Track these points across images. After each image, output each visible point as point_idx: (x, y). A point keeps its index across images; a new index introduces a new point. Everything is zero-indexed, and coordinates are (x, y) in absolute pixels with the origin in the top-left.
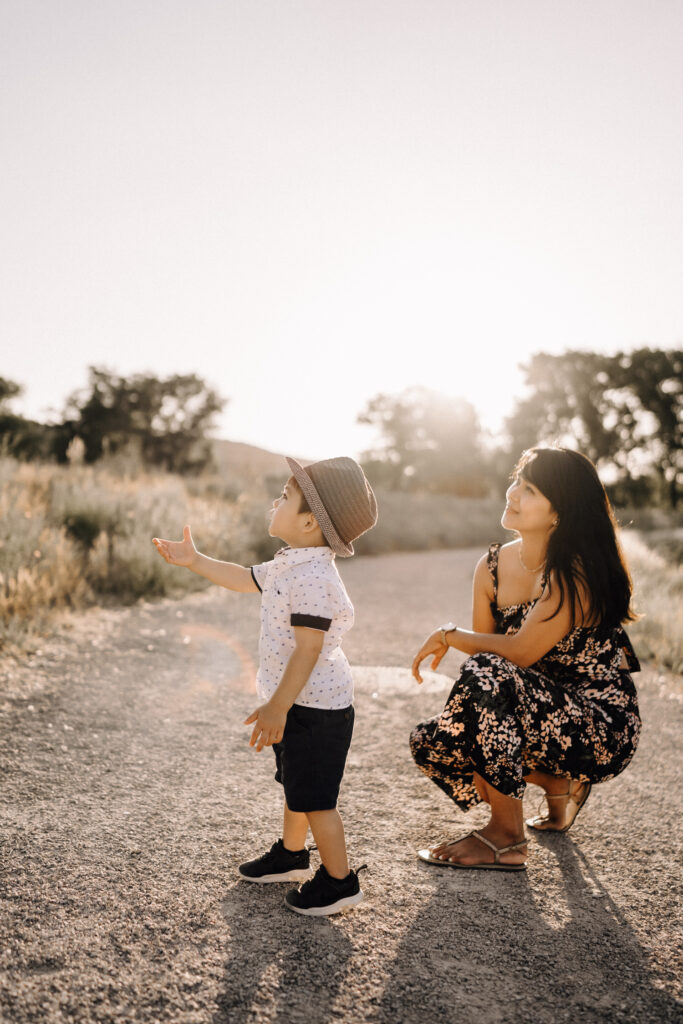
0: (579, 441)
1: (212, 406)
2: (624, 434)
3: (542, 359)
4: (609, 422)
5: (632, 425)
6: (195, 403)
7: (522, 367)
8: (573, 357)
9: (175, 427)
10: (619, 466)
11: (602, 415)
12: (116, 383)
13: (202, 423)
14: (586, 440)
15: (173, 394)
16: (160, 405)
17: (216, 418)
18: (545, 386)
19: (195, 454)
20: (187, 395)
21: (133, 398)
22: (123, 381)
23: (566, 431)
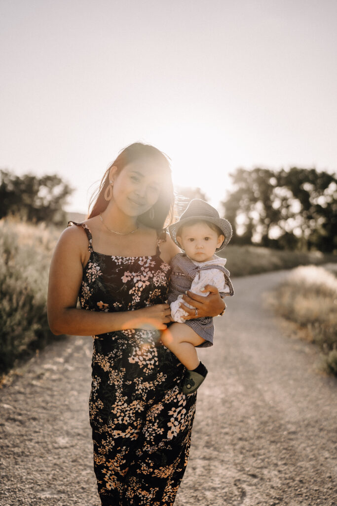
0: (260, 215)
1: (66, 192)
2: (284, 212)
3: (241, 172)
4: (276, 205)
5: (288, 207)
6: (58, 190)
7: (231, 175)
8: (258, 170)
9: (46, 203)
10: (281, 228)
11: (273, 202)
12: (13, 179)
13: (61, 201)
14: (264, 214)
15: (45, 185)
16: (38, 191)
17: (69, 198)
18: (243, 185)
19: (57, 217)
20: (53, 186)
21: (23, 187)
22: (18, 178)
23: (254, 209)
